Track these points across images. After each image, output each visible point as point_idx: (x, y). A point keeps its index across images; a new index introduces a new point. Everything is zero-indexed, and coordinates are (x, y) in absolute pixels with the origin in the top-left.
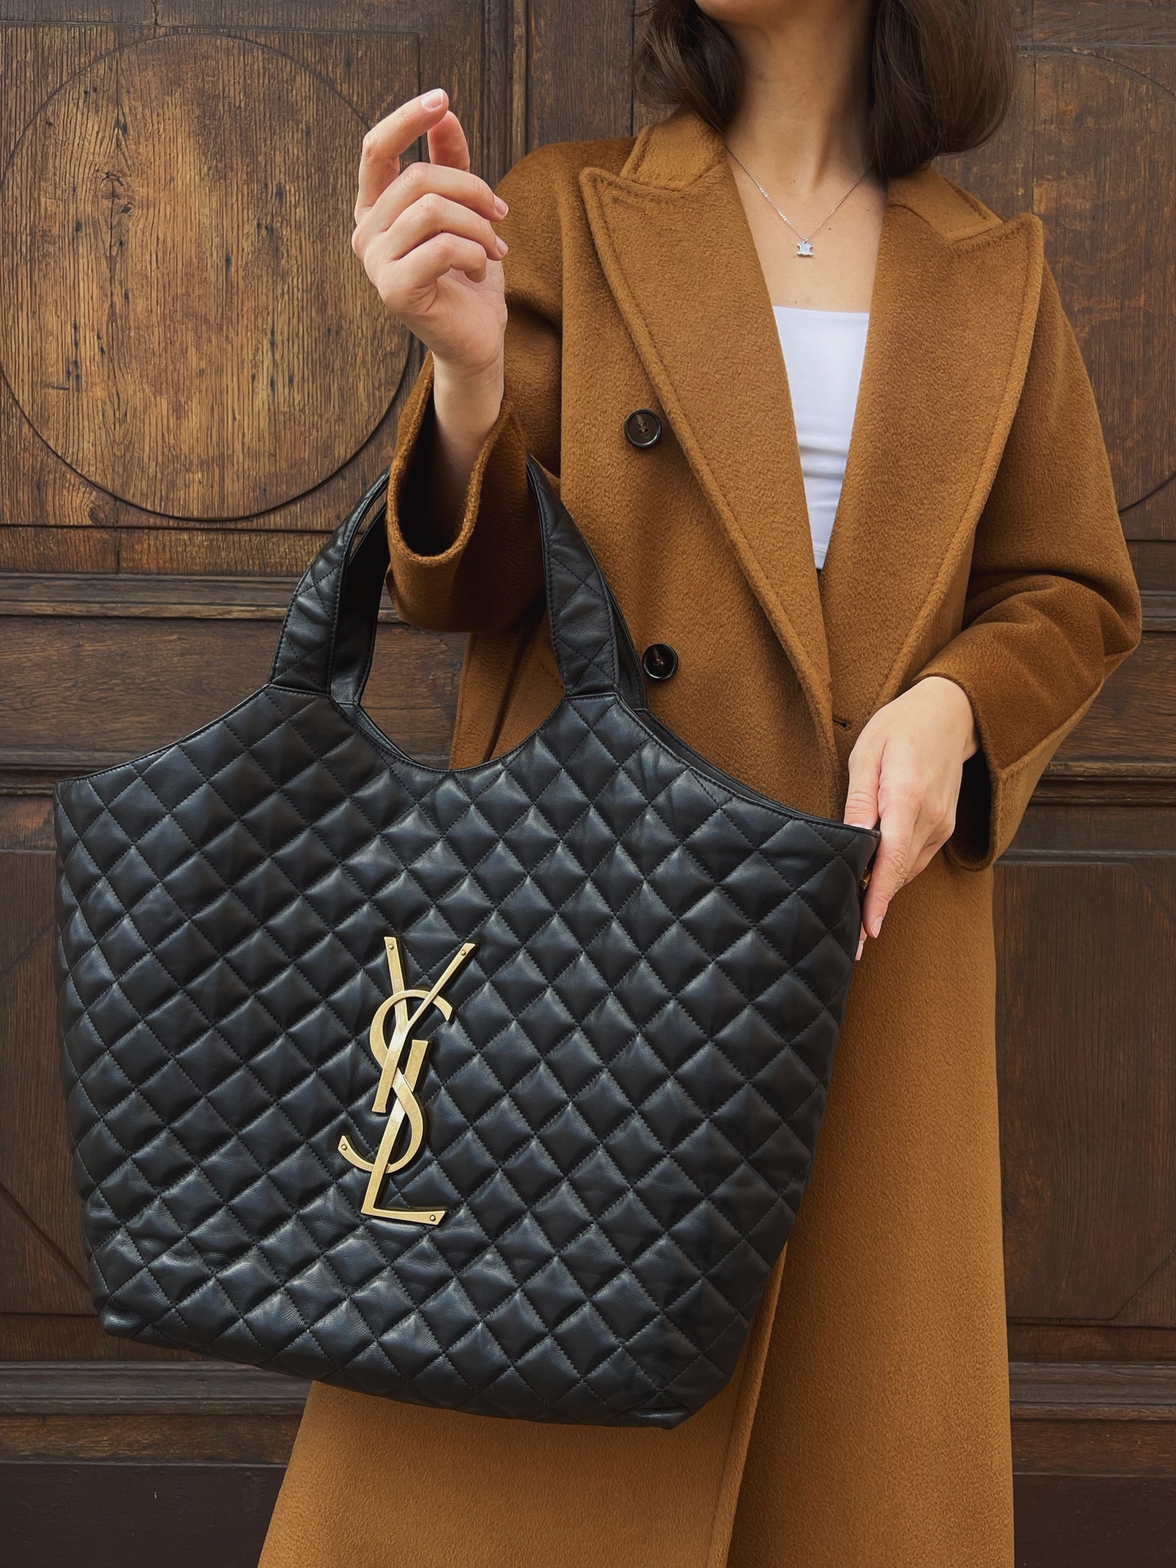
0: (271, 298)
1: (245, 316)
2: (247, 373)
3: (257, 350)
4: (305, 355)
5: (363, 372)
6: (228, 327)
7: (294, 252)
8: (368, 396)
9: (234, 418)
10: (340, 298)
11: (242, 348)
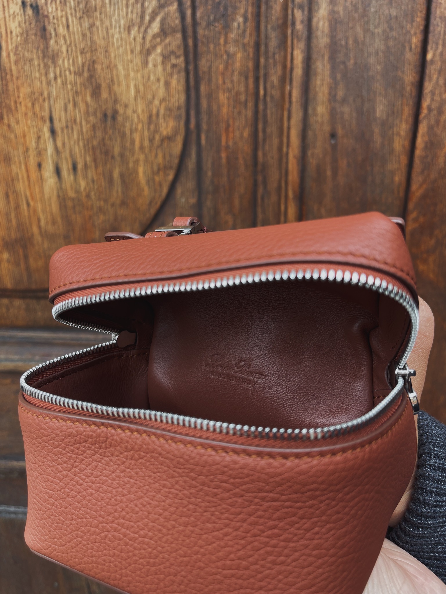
0: (44, 83)
1: (23, 103)
2: (33, 162)
3: (39, 138)
4: (86, 142)
5: (142, 157)
6: (8, 116)
7: (61, 30)
8: (148, 182)
9: (28, 205)
10: (112, 80)
11: (24, 136)
